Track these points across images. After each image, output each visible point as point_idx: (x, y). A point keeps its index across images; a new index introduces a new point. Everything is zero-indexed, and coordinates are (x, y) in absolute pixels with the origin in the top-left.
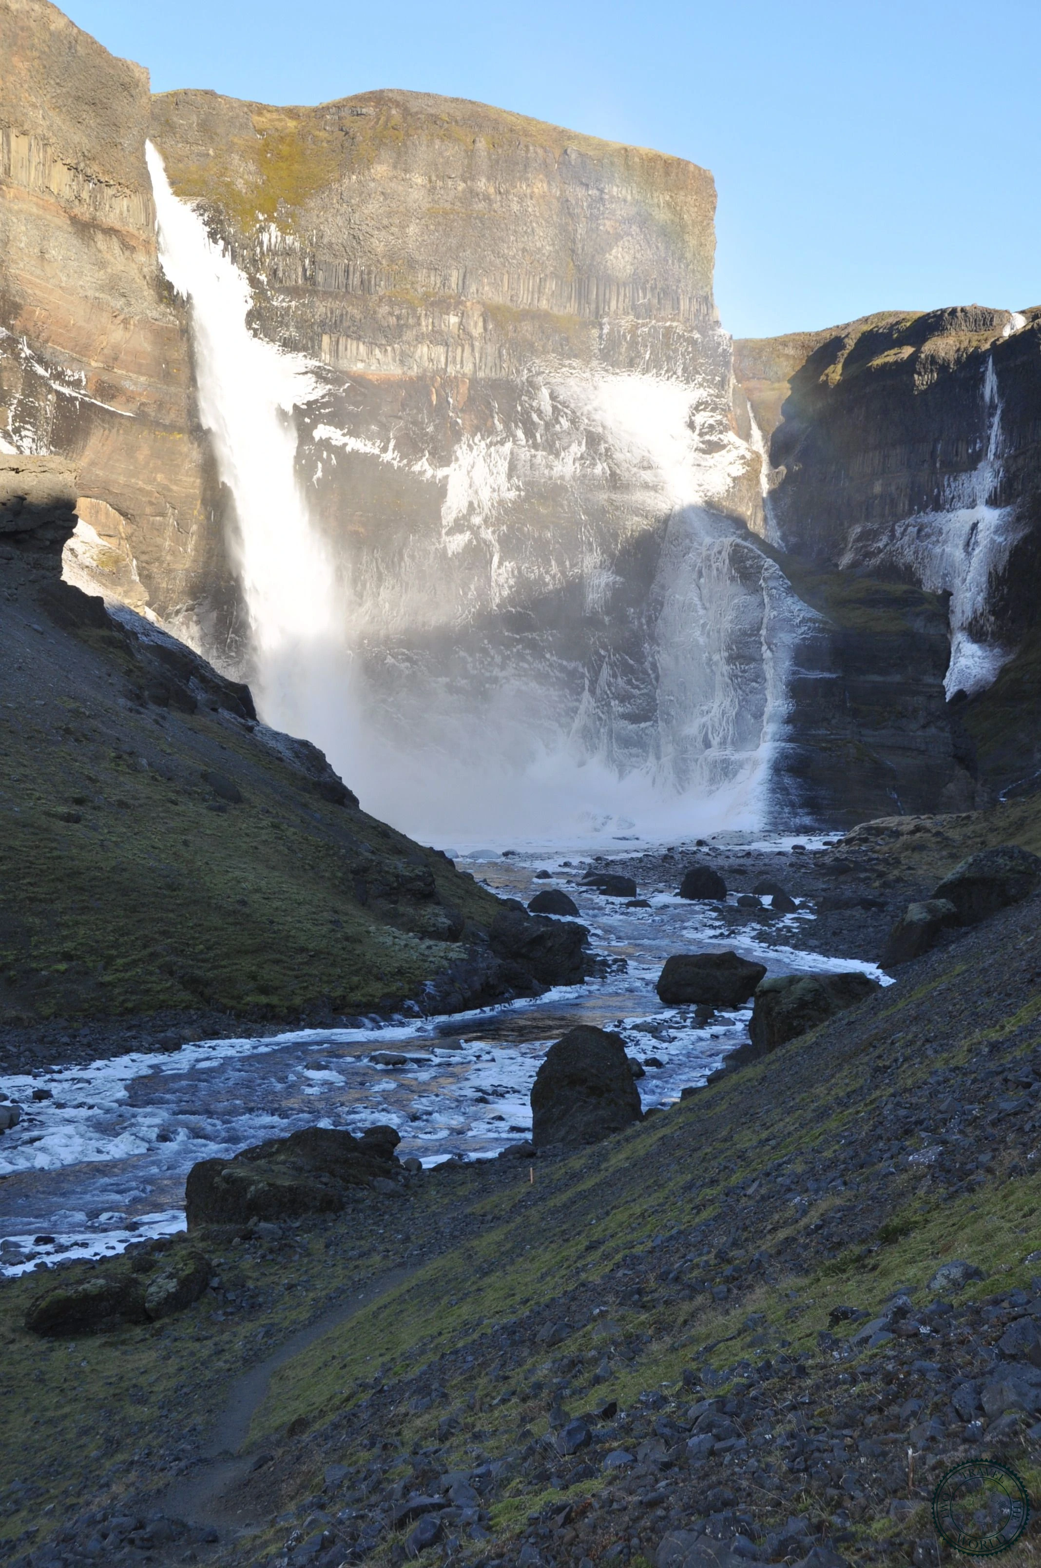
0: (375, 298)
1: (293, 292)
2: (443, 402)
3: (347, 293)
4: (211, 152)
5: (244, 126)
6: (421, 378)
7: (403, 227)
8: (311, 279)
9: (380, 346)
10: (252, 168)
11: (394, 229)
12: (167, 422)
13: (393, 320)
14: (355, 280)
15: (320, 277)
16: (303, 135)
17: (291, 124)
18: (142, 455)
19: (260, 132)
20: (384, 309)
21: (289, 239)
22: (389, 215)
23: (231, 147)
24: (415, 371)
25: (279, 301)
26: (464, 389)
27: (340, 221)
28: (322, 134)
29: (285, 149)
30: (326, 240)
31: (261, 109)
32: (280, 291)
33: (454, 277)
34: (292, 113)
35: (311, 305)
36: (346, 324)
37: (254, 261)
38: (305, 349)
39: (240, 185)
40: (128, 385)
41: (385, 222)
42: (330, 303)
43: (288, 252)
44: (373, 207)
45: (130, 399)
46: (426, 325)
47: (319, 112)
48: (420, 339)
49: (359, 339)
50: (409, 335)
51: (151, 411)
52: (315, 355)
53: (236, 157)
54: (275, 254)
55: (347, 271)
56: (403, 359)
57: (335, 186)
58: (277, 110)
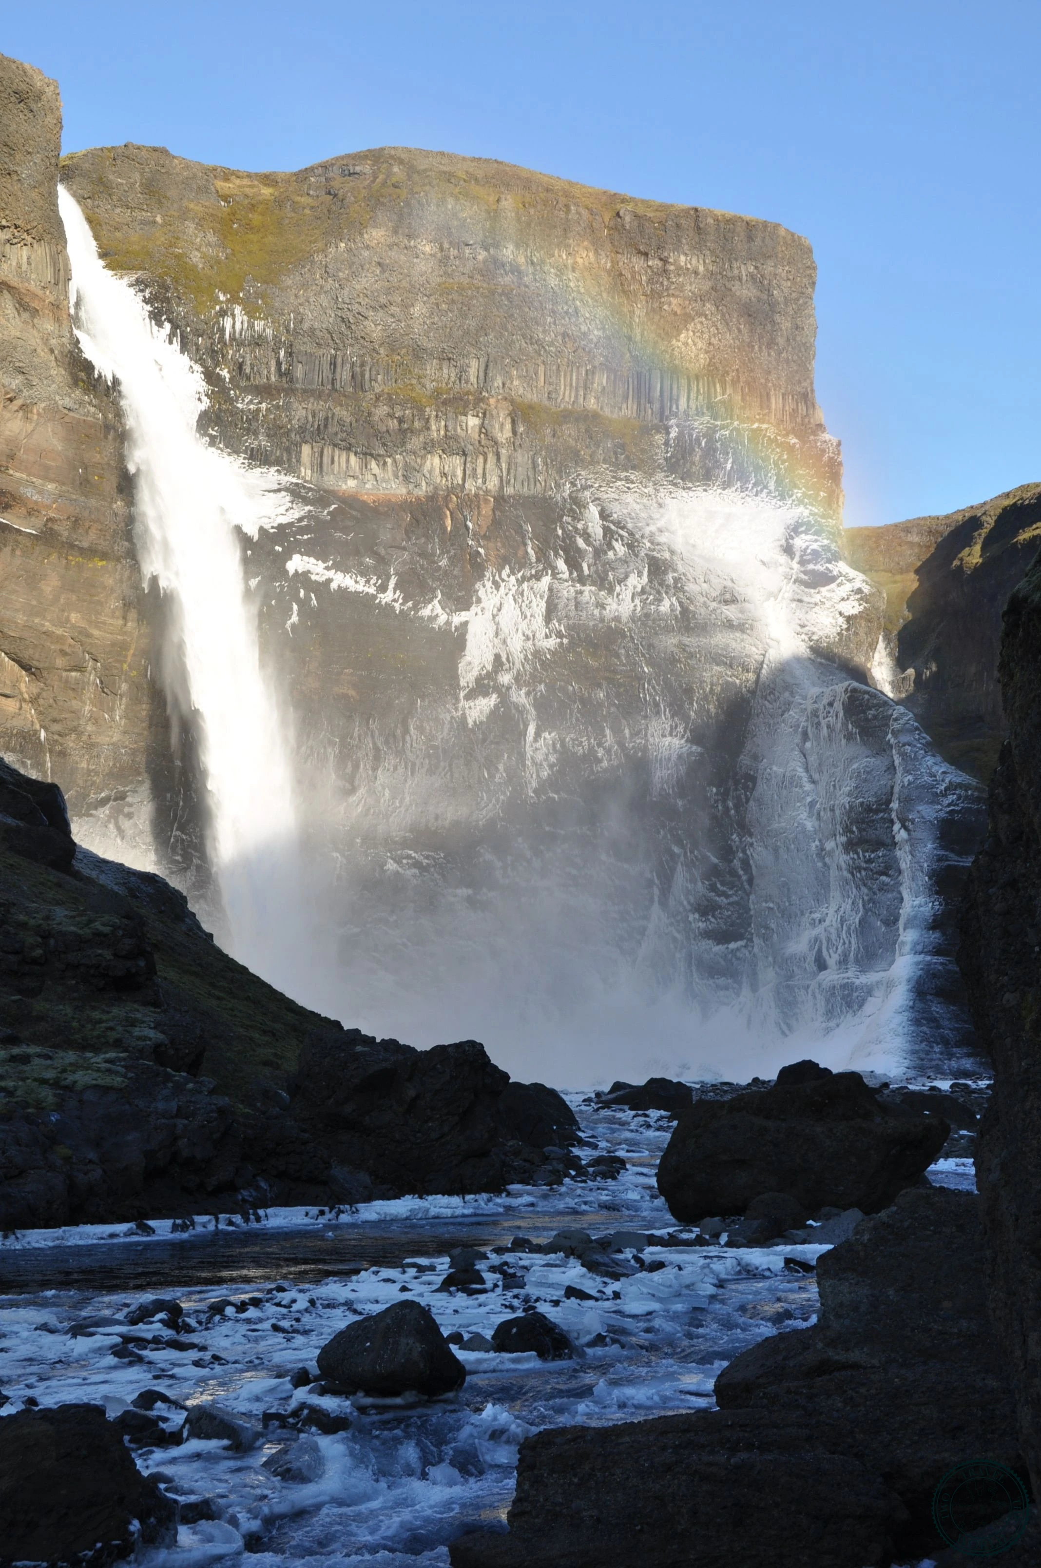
0: (370, 395)
1: (264, 391)
2: (460, 527)
3: (334, 390)
4: (159, 219)
5: (203, 190)
6: (432, 498)
7: (406, 306)
8: (286, 374)
9: (376, 457)
10: (212, 238)
11: (394, 309)
12: (85, 545)
13: (393, 424)
14: (344, 374)
15: (299, 371)
16: (279, 203)
17: (267, 192)
18: (50, 584)
19: (225, 198)
20: (382, 410)
21: (259, 325)
22: (388, 292)
23: (184, 214)
24: (423, 490)
25: (245, 403)
26: (486, 510)
27: (324, 300)
28: (304, 200)
29: (256, 218)
30: (306, 326)
31: (227, 175)
32: (246, 390)
33: (474, 369)
34: (268, 179)
35: (287, 407)
36: (332, 429)
37: (213, 353)
38: (278, 462)
39: (196, 258)
40: (29, 493)
41: (383, 300)
42: (312, 404)
43: (258, 341)
44: (366, 281)
45: (32, 512)
46: (437, 430)
47: (302, 176)
48: (429, 447)
49: (348, 449)
50: (415, 442)
51: (63, 530)
52: (291, 469)
53: (191, 227)
54: (241, 344)
55: (333, 364)
56: (408, 474)
57: (319, 257)
58: (249, 176)
